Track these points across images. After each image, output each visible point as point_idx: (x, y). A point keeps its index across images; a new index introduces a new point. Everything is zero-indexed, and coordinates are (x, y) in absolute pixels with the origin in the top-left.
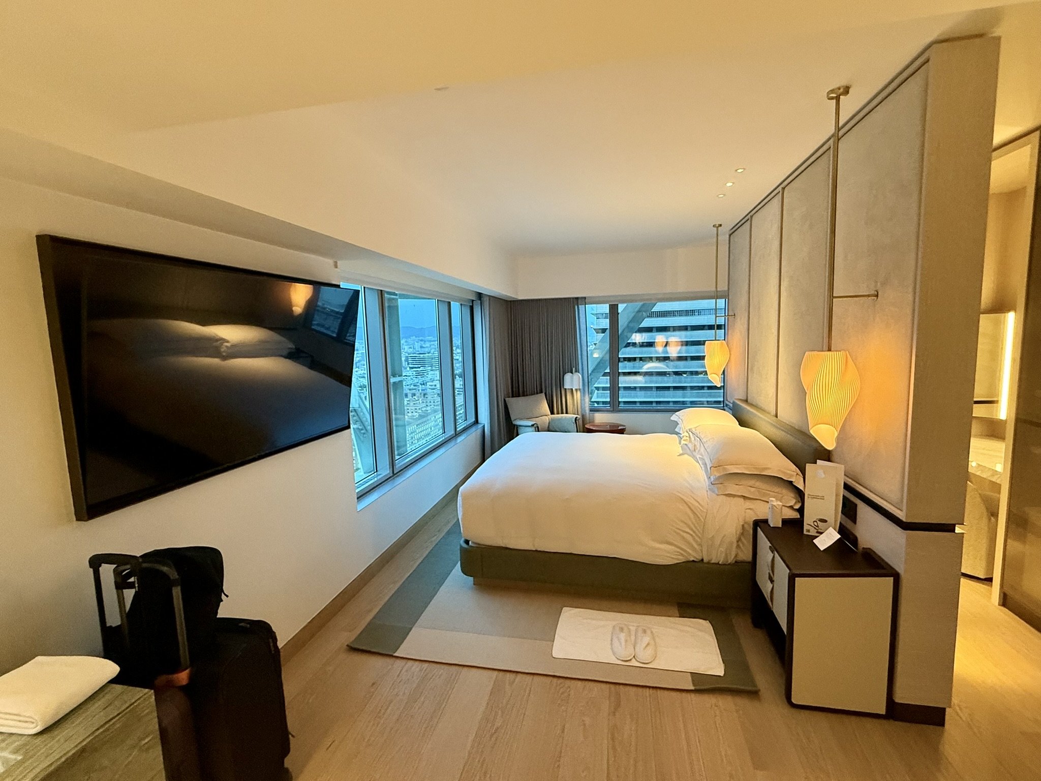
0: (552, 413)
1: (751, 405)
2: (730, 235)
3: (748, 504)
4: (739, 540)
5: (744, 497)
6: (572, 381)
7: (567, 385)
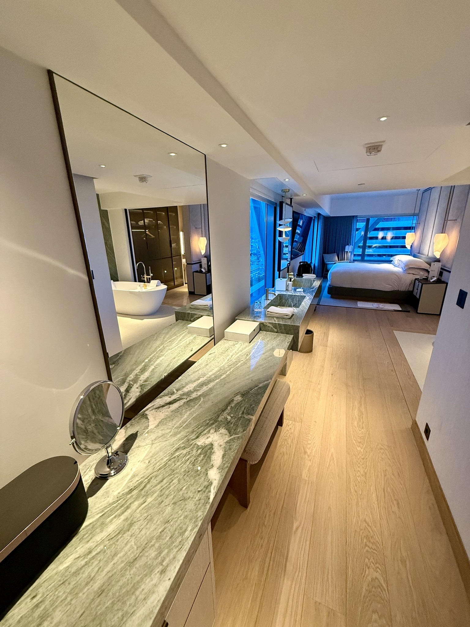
0: (339, 261)
1: (420, 254)
2: (423, 193)
3: (414, 276)
4: (410, 285)
5: (413, 274)
6: (348, 248)
7: (346, 250)
